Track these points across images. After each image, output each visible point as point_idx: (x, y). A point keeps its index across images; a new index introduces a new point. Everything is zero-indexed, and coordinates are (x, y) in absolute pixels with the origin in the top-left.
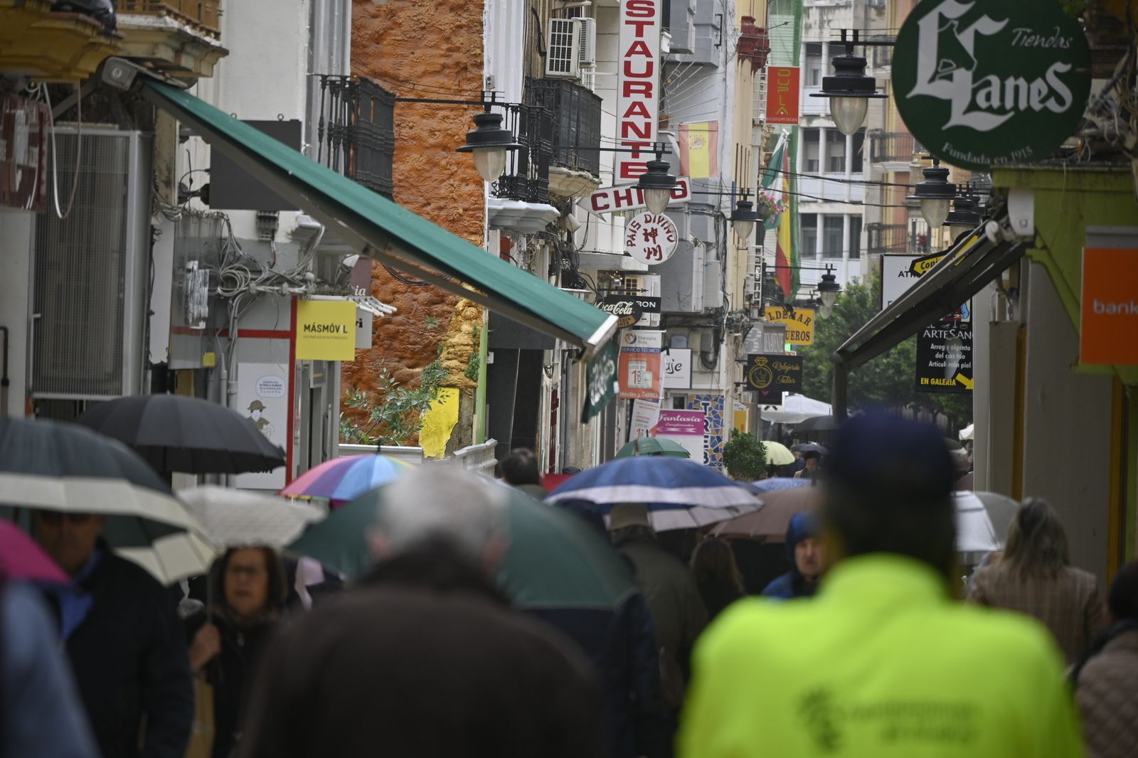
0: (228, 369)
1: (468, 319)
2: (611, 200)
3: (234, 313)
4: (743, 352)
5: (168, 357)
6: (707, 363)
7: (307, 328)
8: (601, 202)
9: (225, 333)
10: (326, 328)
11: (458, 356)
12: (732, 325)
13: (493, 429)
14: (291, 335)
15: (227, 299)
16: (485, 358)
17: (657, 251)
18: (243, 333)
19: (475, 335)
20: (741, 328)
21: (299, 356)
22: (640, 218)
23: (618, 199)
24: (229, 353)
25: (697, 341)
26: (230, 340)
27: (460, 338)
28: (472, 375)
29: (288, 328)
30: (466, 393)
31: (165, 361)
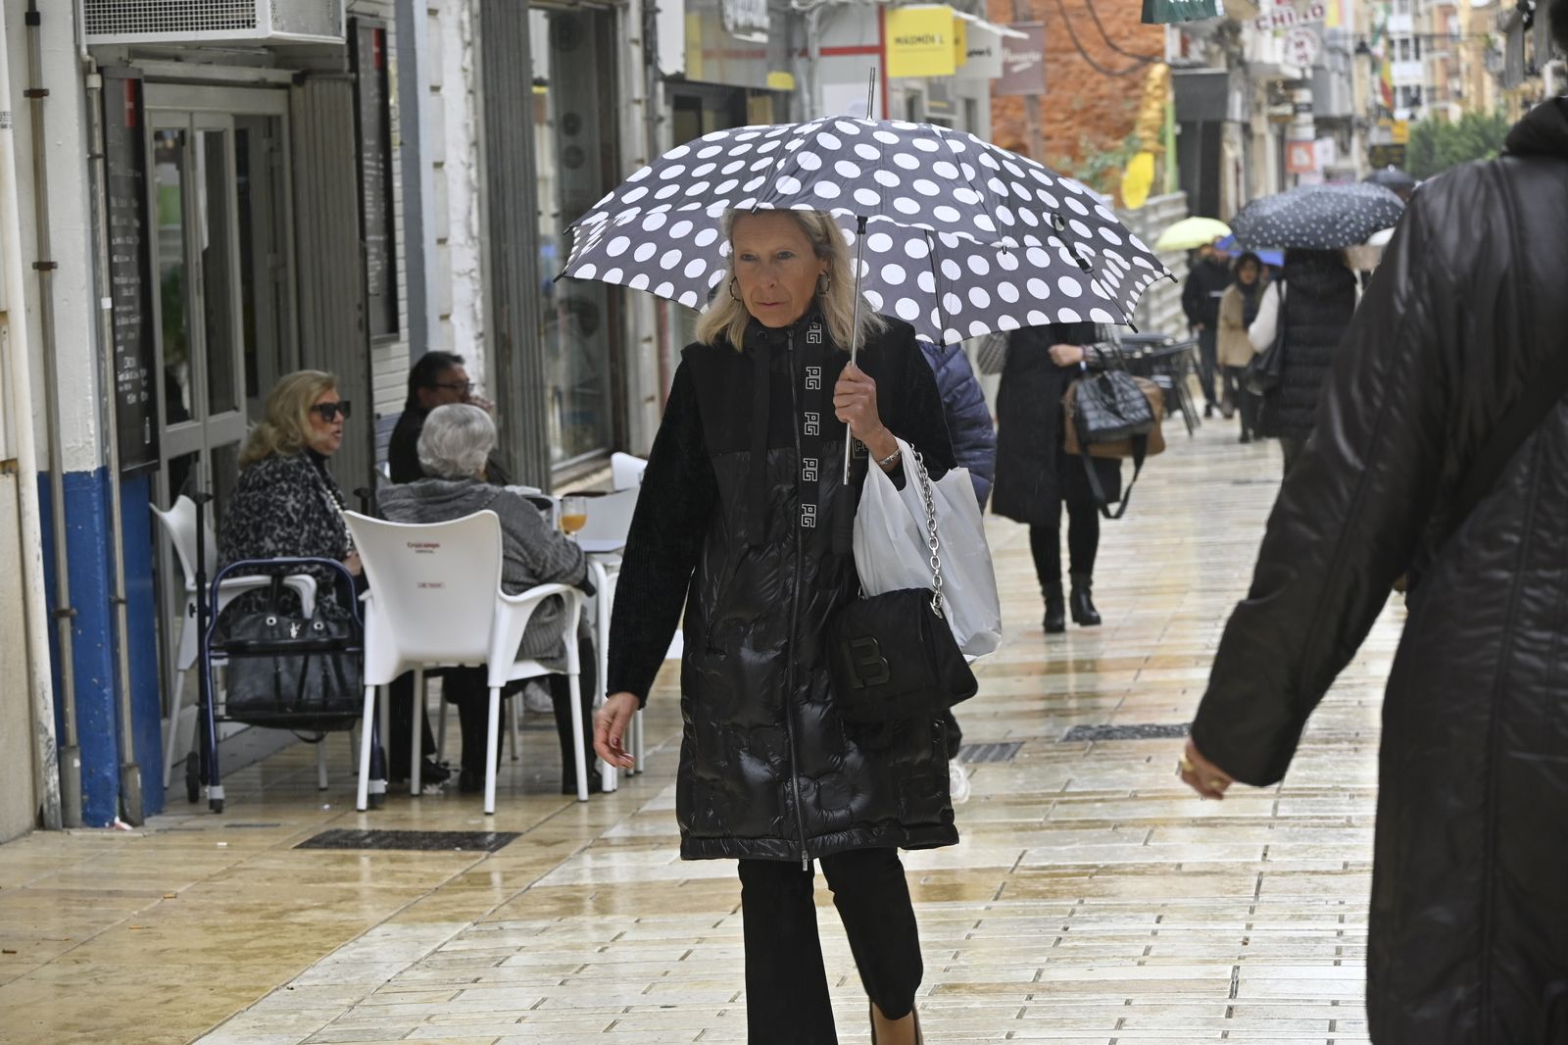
0: (811, 92)
1: (1156, 98)
2: (1269, 22)
3: (813, 28)
4: (1367, 144)
5: (685, 66)
6: (1344, 149)
7: (898, 40)
8: (1262, 23)
9: (805, 53)
10: (920, 39)
11: (1150, 128)
12: (1360, 125)
13: (1183, 183)
14: (880, 50)
15: (803, 14)
16: (1172, 130)
17: (1304, 57)
18: (826, 52)
19: (1163, 111)
20: (1364, 127)
21: (893, 72)
22: (1291, 33)
23: (1274, 20)
24: (810, 74)
25: (1337, 135)
26: (810, 60)
27: (1150, 114)
28: (1162, 141)
29: (874, 41)
30: (1158, 156)
31: (681, 69)
